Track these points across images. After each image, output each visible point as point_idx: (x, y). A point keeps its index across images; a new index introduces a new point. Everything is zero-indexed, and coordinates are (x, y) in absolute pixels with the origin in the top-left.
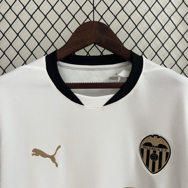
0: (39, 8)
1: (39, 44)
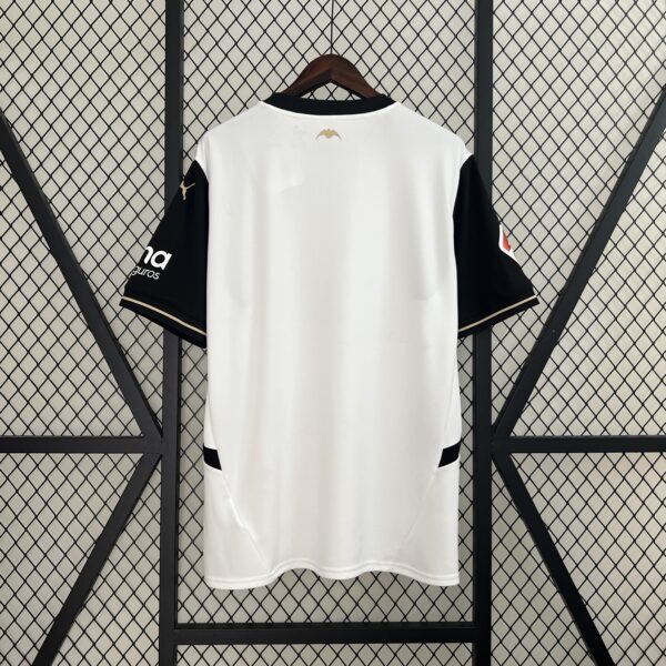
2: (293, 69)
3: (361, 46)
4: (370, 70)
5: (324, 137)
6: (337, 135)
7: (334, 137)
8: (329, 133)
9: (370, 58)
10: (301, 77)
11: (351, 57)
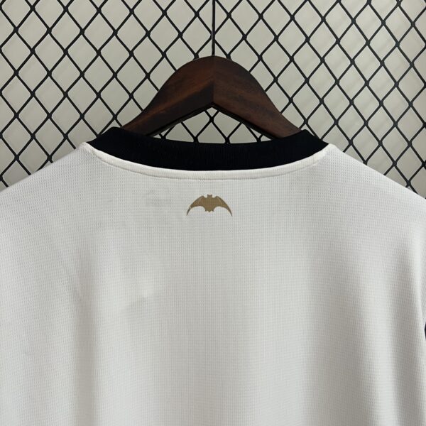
0: (82, 32)
1: (82, 116)
2: (148, 76)
3: (260, 38)
4: (276, 80)
5: (201, 209)
6: (224, 205)
7: (218, 209)
8: (209, 203)
9: (276, 58)
10: (163, 94)
11: (243, 58)
